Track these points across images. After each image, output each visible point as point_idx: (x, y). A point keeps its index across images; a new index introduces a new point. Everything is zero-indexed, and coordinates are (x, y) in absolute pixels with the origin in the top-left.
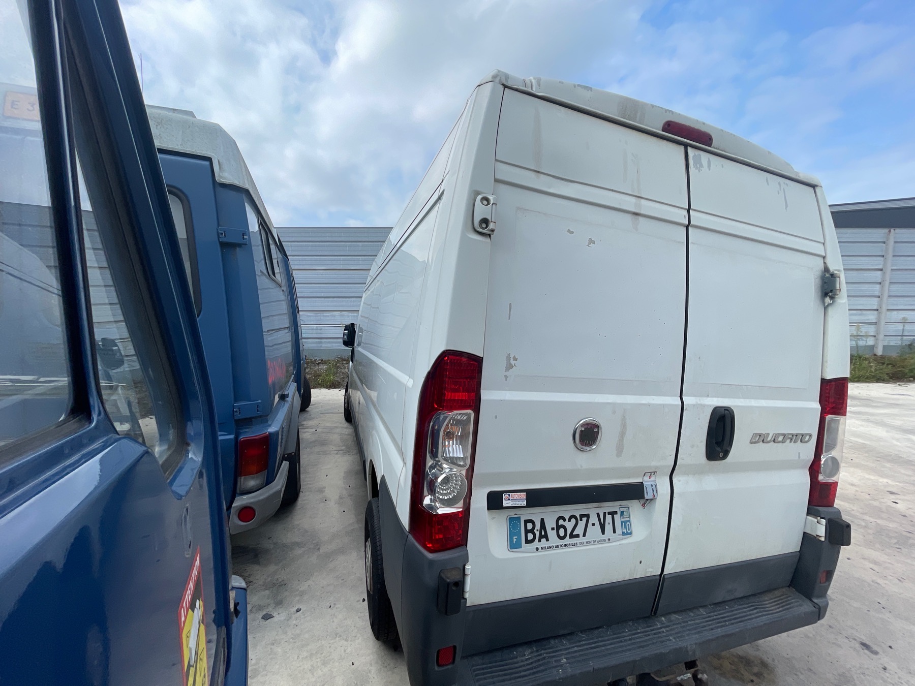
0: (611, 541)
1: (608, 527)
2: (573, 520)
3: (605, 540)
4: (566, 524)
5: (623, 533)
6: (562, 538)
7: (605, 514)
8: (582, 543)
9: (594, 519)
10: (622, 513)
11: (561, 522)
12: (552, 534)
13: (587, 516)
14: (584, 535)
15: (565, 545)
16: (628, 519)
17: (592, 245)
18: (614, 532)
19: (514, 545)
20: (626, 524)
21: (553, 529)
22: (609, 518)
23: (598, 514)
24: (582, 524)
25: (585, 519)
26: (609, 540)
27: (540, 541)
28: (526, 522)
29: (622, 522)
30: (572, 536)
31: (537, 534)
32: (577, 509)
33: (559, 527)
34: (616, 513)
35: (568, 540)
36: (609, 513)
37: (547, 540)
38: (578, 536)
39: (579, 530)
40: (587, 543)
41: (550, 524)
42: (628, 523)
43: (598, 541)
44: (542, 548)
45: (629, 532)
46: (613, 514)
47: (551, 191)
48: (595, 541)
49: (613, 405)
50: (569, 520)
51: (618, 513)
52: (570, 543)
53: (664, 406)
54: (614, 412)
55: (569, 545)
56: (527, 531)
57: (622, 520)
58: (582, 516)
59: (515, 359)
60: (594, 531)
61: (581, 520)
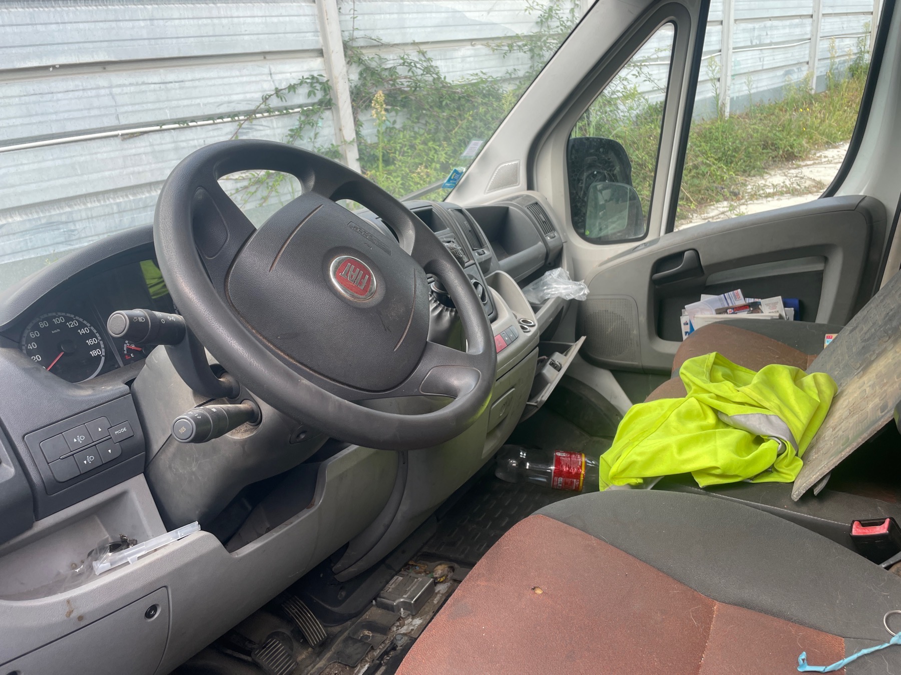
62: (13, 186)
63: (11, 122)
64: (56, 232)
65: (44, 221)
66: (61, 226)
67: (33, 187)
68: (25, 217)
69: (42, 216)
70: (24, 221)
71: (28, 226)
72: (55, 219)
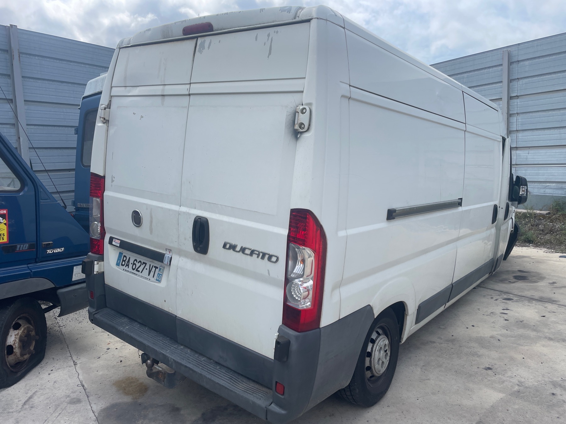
0: (150, 280)
1: (152, 273)
2: (140, 263)
3: (148, 279)
4: (137, 263)
5: (157, 279)
6: (133, 269)
7: (153, 266)
8: (139, 275)
9: (147, 267)
10: (160, 269)
11: (135, 262)
12: (131, 266)
13: (146, 264)
14: (141, 273)
15: (133, 273)
16: (161, 274)
17: (142, 119)
18: (153, 277)
19: (118, 264)
20: (160, 276)
21: (132, 264)
22: (154, 269)
23: (150, 265)
24: (142, 266)
25: (144, 265)
26: (150, 279)
27: (126, 267)
28: (125, 256)
29: (158, 274)
30: (137, 270)
31: (126, 263)
32: (143, 259)
33: (134, 264)
34: (157, 268)
35: (135, 271)
36: (155, 267)
37: (128, 268)
38: (139, 271)
39: (140, 269)
40: (141, 276)
41: (132, 261)
42: (161, 275)
43: (145, 278)
44: (125, 270)
45: (159, 280)
46: (156, 268)
47: (129, 94)
48: (144, 277)
49: (146, 204)
50: (138, 263)
51: (159, 268)
52: (135, 273)
53: (169, 210)
54: (147, 209)
55: (135, 274)
56: (123, 261)
57: (159, 273)
58: (144, 263)
59: (114, 178)
60: (146, 272)
61: (143, 265)
62: (555, 176)
63: (561, 159)
64: (563, 191)
65: (560, 187)
66: (564, 189)
67: (561, 177)
68: (556, 185)
69: (560, 185)
70: (555, 186)
71: (555, 187)
72: (563, 187)
